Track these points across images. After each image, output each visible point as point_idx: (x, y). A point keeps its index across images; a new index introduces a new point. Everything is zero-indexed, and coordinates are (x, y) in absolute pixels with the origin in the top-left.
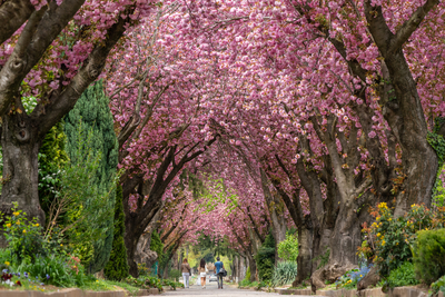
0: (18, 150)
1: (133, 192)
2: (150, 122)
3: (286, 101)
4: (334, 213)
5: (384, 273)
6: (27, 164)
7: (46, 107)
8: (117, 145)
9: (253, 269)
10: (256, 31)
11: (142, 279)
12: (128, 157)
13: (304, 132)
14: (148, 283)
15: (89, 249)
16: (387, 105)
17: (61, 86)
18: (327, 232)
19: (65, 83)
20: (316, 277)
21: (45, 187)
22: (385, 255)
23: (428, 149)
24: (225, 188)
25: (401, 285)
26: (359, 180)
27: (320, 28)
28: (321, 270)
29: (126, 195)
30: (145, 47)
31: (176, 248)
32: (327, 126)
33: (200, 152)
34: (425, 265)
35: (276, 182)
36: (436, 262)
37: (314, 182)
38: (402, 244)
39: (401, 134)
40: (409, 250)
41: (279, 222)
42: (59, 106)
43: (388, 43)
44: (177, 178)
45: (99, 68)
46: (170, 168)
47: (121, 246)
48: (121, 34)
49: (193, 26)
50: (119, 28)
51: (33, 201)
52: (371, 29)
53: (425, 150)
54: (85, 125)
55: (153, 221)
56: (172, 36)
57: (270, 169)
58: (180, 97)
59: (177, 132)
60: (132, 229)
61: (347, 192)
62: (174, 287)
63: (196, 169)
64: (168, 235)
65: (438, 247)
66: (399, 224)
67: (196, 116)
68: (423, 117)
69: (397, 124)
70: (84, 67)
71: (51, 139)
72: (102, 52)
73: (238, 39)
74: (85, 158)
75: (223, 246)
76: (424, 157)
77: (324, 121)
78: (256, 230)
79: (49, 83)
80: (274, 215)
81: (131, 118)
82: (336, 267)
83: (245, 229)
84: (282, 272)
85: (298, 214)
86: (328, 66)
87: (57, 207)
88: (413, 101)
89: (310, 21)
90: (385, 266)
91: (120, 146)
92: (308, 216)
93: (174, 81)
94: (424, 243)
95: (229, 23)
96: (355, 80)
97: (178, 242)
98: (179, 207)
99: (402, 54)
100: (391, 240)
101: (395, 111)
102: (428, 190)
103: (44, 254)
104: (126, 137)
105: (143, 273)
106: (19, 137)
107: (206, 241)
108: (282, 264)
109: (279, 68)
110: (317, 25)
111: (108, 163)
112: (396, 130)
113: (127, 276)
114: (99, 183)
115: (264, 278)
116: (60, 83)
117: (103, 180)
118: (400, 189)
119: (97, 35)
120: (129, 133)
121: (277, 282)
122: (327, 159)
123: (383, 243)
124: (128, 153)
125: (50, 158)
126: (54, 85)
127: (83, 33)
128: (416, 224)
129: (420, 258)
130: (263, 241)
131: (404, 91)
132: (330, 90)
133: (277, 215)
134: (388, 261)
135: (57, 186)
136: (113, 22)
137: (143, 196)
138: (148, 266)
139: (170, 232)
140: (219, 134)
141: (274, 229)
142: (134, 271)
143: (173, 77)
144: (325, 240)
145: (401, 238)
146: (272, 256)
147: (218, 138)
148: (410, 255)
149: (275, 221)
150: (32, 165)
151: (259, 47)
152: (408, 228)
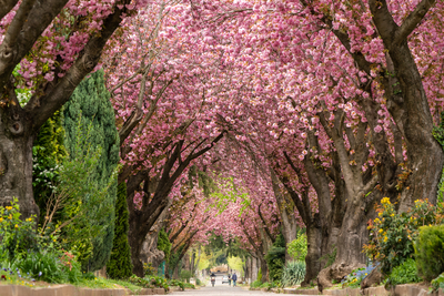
0: (11, 143)
1: (138, 189)
2: (154, 117)
3: (293, 95)
4: (342, 211)
5: (386, 270)
6: (21, 157)
7: (41, 100)
8: (118, 140)
9: (264, 270)
10: (259, 23)
11: (147, 278)
12: (132, 153)
13: (311, 128)
14: (154, 283)
15: (88, 246)
16: (393, 99)
17: (57, 78)
18: (335, 231)
19: (61, 75)
20: (322, 276)
21: (42, 182)
22: (387, 252)
23: (434, 144)
24: (235, 186)
25: (404, 282)
26: (367, 177)
27: (323, 20)
28: (328, 269)
29: (131, 193)
30: (148, 40)
31: (187, 248)
32: (334, 122)
33: (208, 149)
34: (426, 261)
35: (285, 180)
36: (437, 258)
37: (322, 179)
38: (405, 240)
39: (406, 129)
40: (411, 246)
41: (290, 221)
42: (54, 98)
43: (392, 34)
44: (185, 175)
45: (95, 59)
46: (176, 165)
47: (124, 244)
48: (117, 25)
49: (194, 17)
50: (115, 19)
51: (28, 195)
52: (376, 21)
53: (431, 145)
54: (86, 120)
55: (160, 220)
56: (174, 29)
57: (278, 166)
58: (185, 92)
59: (182, 128)
60: (137, 228)
61: (355, 189)
62: (182, 288)
63: (205, 167)
64: (177, 235)
65: (440, 243)
66: (402, 220)
67: (201, 111)
68: (428, 111)
69: (402, 118)
70: (80, 58)
71: (49, 134)
72: (98, 43)
73: (240, 30)
74: (85, 153)
75: (235, 246)
76: (429, 151)
77: (332, 117)
78: (266, 229)
79: (44, 74)
80: (284, 214)
81: (133, 113)
82: (343, 266)
83: (256, 229)
84: (292, 272)
85: (307, 213)
86: (334, 60)
87: (54, 202)
88: (418, 94)
89: (313, 12)
90: (387, 263)
91: (122, 142)
92: (317, 215)
93: (178, 75)
94: (425, 239)
95: (233, 16)
96: (361, 73)
97: (188, 243)
98: (189, 206)
99: (406, 46)
100: (393, 236)
101: (400, 104)
102: (434, 185)
103: (37, 250)
104: (128, 132)
105: (149, 273)
106: (13, 130)
107: (218, 242)
108: (291, 264)
109: (284, 62)
110: (320, 16)
111: (109, 159)
112: (401, 125)
113: (130, 275)
114: (99, 179)
115: (275, 279)
116: (56, 75)
117: (104, 175)
118: (405, 184)
119: (93, 25)
120: (131, 128)
121: (286, 282)
122: (335, 156)
123: (386, 239)
124: (131, 149)
125: (47, 152)
126: (49, 77)
127: (79, 24)
128: (419, 220)
129: (422, 254)
130: (273, 241)
131: (409, 84)
132: (335, 83)
133: (288, 214)
134: (390, 258)
135: (55, 181)
136: (109, 13)
137: (149, 194)
138: (154, 265)
139: (180, 231)
140: (227, 131)
141: (285, 228)
142: (140, 271)
143: (177, 71)
144: (333, 239)
145: (403, 234)
146: (282, 256)
147: (225, 134)
148: (413, 252)
149: (286, 221)
150: (26, 159)
151: (262, 40)
152: (412, 224)
